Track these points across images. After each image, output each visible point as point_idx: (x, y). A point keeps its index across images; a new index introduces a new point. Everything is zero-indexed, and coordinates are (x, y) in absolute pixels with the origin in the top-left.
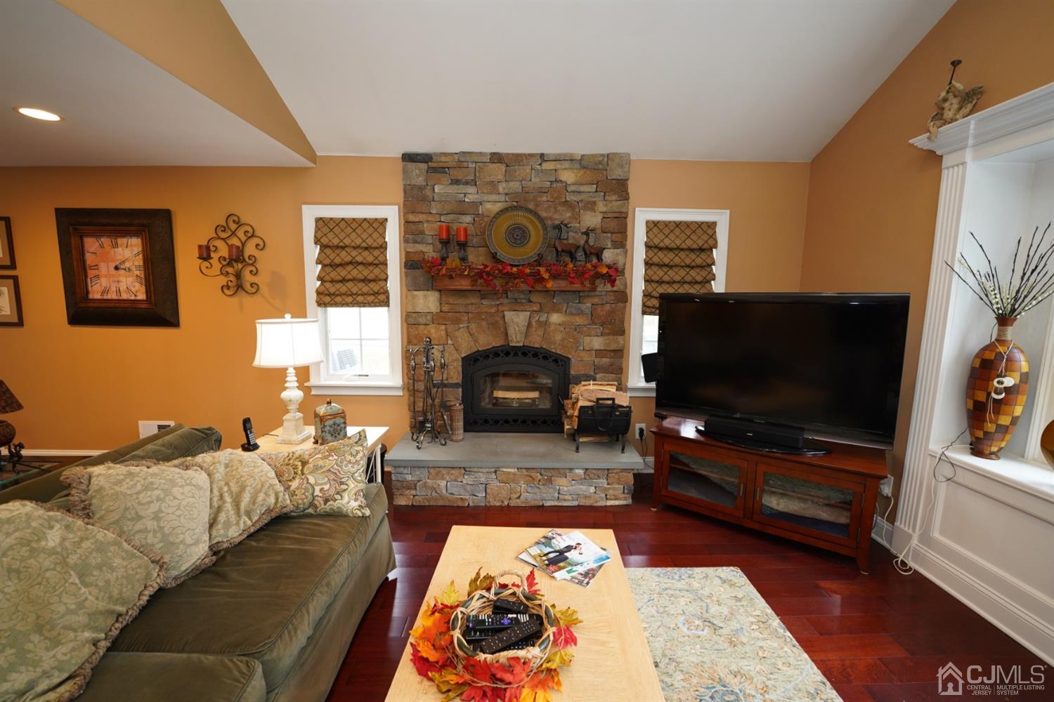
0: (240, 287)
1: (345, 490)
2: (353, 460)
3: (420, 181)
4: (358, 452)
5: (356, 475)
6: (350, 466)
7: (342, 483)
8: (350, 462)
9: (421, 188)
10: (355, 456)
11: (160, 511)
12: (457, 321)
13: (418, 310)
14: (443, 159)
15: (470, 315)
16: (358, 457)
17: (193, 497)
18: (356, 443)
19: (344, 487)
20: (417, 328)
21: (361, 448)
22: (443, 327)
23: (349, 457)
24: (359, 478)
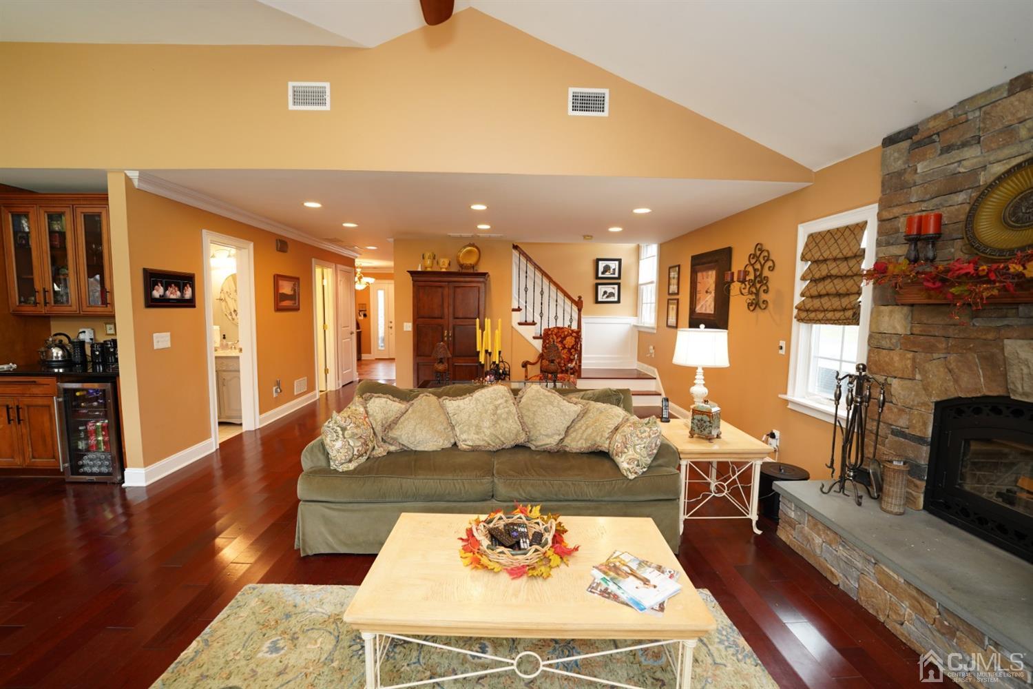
0: (757, 304)
1: (625, 453)
2: (640, 436)
3: (898, 165)
4: (645, 431)
5: (637, 447)
6: (636, 438)
7: (626, 447)
8: (637, 435)
9: (900, 174)
10: (642, 433)
11: (536, 411)
12: (930, 349)
13: (882, 330)
14: (931, 124)
15: (951, 342)
16: (643, 435)
17: (556, 414)
18: (646, 424)
19: (626, 450)
20: (878, 353)
21: (648, 430)
22: (910, 355)
23: (638, 432)
24: (638, 451)
